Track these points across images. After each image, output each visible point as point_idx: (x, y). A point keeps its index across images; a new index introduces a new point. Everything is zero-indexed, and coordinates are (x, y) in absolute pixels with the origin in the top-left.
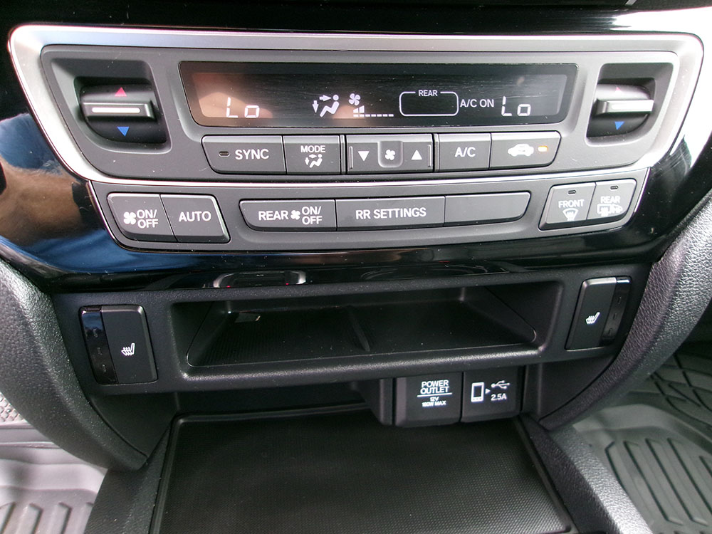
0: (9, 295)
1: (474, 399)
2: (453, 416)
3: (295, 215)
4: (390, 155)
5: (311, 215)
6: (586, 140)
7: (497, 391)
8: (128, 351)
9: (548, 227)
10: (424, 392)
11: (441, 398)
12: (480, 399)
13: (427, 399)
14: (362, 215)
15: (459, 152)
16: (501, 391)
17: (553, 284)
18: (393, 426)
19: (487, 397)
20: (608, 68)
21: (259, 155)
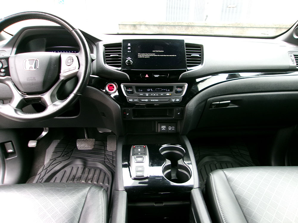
0: (118, 107)
1: (169, 129)
2: (166, 131)
3: (145, 100)
4: (154, 95)
5: (147, 100)
6: (175, 94)
7: (173, 128)
8: (128, 114)
9: (171, 102)
10: (162, 127)
11: (165, 129)
12: (170, 129)
13: (162, 129)
14: (152, 100)
15: (161, 94)
16: (174, 128)
17: (173, 109)
18: (158, 132)
19: (171, 129)
20: (177, 86)
21: (142, 94)
